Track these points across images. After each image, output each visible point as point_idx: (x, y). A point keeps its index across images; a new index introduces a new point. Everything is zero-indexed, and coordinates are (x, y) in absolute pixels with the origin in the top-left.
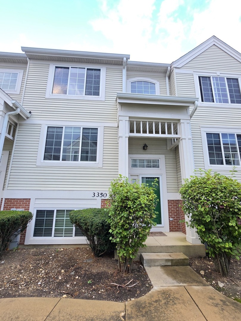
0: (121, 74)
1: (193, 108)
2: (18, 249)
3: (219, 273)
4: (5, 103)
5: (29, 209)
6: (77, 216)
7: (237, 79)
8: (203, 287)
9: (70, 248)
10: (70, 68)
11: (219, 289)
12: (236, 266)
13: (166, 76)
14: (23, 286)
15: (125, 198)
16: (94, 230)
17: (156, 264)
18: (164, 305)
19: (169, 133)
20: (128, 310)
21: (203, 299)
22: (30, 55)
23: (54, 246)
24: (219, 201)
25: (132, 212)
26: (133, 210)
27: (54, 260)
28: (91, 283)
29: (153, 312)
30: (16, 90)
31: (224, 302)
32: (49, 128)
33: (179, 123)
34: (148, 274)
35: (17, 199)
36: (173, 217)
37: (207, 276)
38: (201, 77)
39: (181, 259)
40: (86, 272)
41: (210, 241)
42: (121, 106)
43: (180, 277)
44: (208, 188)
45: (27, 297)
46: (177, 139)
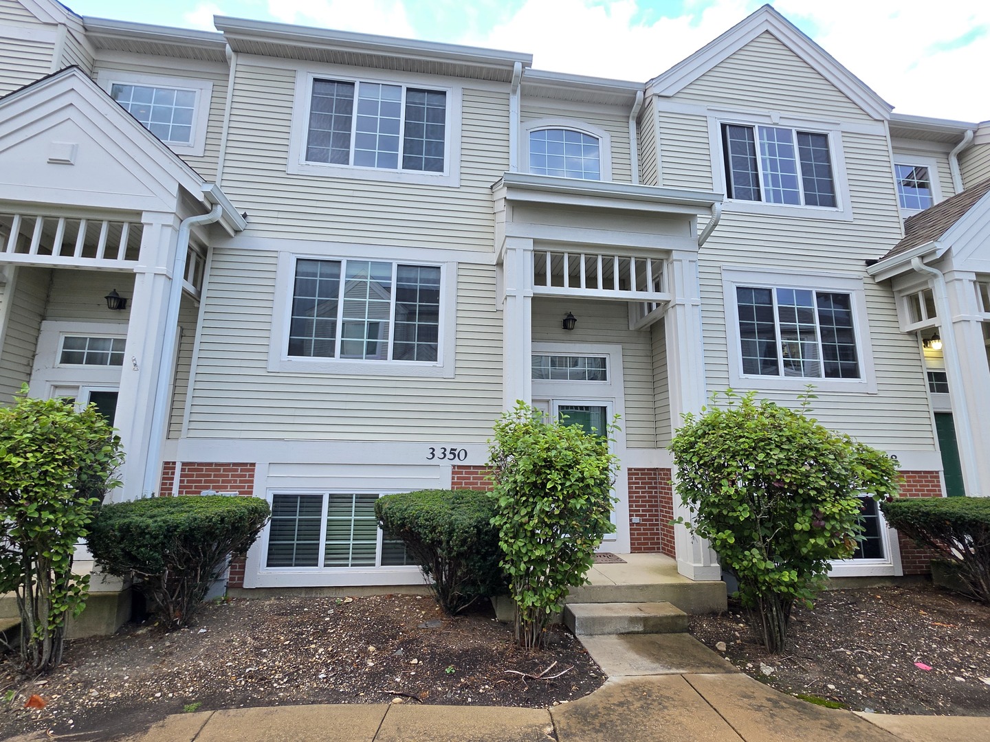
0: (505, 108)
1: (707, 221)
2: (227, 601)
3: (762, 647)
4: (182, 189)
5: (251, 493)
6: (406, 510)
7: (825, 136)
8: (725, 675)
9: (369, 597)
10: (357, 86)
11: (764, 679)
12: (802, 632)
13: (629, 117)
14: (282, 682)
15: (544, 464)
16: (457, 545)
17: (607, 630)
18: (641, 711)
19: (642, 287)
20: (559, 722)
21: (728, 697)
22: (239, 40)
23: (326, 591)
24: (774, 471)
25: (561, 498)
26: (563, 494)
27: (339, 625)
28: (454, 671)
29: (617, 724)
30: (191, 142)
31: (775, 703)
32: (299, 261)
33: (667, 259)
34: (590, 652)
35: (217, 464)
36: (641, 513)
37: (730, 653)
38: (728, 127)
39: (667, 617)
40: (432, 649)
41: (746, 569)
42: (513, 207)
43: (669, 656)
44: (747, 438)
45: (303, 704)
46: (658, 305)
